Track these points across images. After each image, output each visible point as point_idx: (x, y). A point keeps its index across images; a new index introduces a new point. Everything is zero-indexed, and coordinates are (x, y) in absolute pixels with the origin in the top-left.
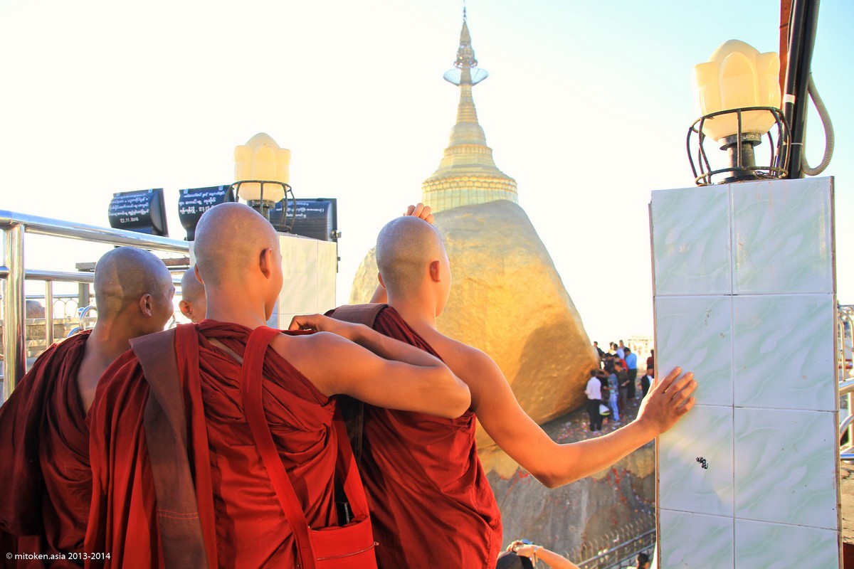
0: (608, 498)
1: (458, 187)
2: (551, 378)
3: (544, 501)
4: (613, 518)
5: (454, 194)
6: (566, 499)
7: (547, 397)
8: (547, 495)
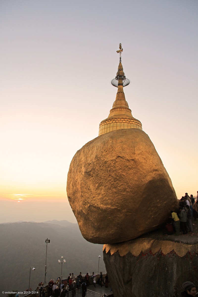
0: (187, 267)
1: (116, 122)
2: (157, 206)
5: (114, 125)
6: (165, 267)
8: (155, 265)
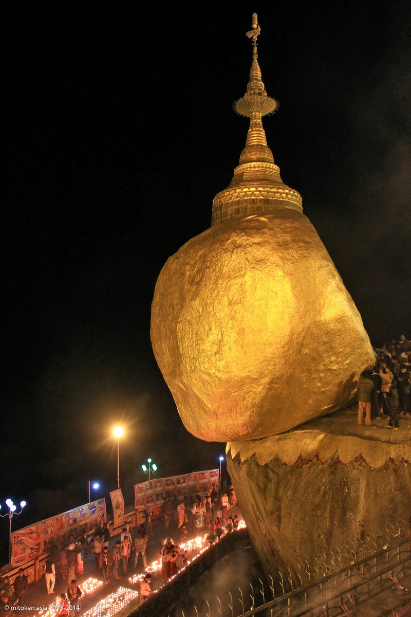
0: (386, 486)
2: (330, 370)
3: (324, 487)
4: (391, 506)
6: (344, 486)
7: (327, 389)
8: (326, 482)
